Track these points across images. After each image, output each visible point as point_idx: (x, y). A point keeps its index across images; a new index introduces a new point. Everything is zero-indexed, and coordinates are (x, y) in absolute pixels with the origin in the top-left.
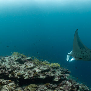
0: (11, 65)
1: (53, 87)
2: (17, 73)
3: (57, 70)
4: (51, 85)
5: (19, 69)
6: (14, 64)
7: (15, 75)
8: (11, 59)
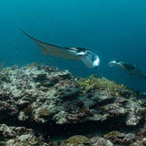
0: (23, 89)
1: (125, 140)
2: (39, 109)
3: (131, 98)
4: (122, 135)
6: (30, 88)
7: (34, 113)
8: (23, 76)
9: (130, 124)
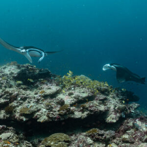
0: (3, 88)
1: (105, 138)
2: (20, 107)
3: (111, 96)
5: (24, 99)
6: (11, 87)
7: (15, 112)
8: (3, 75)
9: (110, 121)
